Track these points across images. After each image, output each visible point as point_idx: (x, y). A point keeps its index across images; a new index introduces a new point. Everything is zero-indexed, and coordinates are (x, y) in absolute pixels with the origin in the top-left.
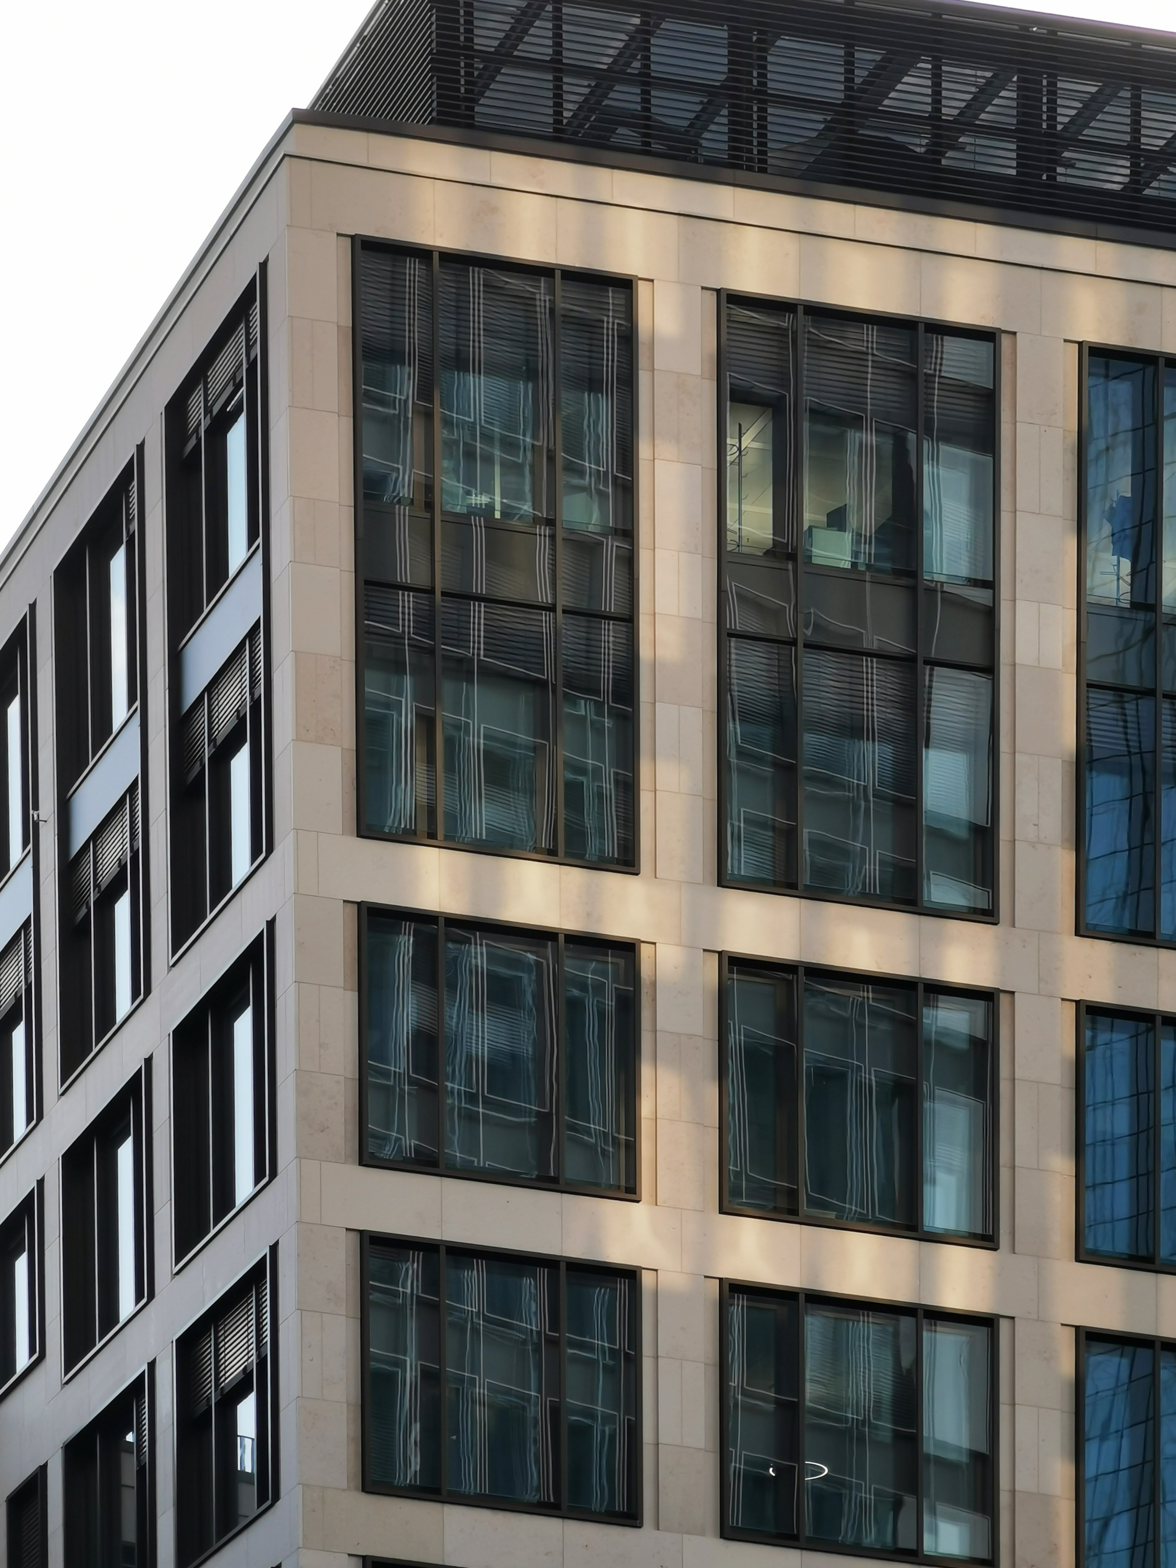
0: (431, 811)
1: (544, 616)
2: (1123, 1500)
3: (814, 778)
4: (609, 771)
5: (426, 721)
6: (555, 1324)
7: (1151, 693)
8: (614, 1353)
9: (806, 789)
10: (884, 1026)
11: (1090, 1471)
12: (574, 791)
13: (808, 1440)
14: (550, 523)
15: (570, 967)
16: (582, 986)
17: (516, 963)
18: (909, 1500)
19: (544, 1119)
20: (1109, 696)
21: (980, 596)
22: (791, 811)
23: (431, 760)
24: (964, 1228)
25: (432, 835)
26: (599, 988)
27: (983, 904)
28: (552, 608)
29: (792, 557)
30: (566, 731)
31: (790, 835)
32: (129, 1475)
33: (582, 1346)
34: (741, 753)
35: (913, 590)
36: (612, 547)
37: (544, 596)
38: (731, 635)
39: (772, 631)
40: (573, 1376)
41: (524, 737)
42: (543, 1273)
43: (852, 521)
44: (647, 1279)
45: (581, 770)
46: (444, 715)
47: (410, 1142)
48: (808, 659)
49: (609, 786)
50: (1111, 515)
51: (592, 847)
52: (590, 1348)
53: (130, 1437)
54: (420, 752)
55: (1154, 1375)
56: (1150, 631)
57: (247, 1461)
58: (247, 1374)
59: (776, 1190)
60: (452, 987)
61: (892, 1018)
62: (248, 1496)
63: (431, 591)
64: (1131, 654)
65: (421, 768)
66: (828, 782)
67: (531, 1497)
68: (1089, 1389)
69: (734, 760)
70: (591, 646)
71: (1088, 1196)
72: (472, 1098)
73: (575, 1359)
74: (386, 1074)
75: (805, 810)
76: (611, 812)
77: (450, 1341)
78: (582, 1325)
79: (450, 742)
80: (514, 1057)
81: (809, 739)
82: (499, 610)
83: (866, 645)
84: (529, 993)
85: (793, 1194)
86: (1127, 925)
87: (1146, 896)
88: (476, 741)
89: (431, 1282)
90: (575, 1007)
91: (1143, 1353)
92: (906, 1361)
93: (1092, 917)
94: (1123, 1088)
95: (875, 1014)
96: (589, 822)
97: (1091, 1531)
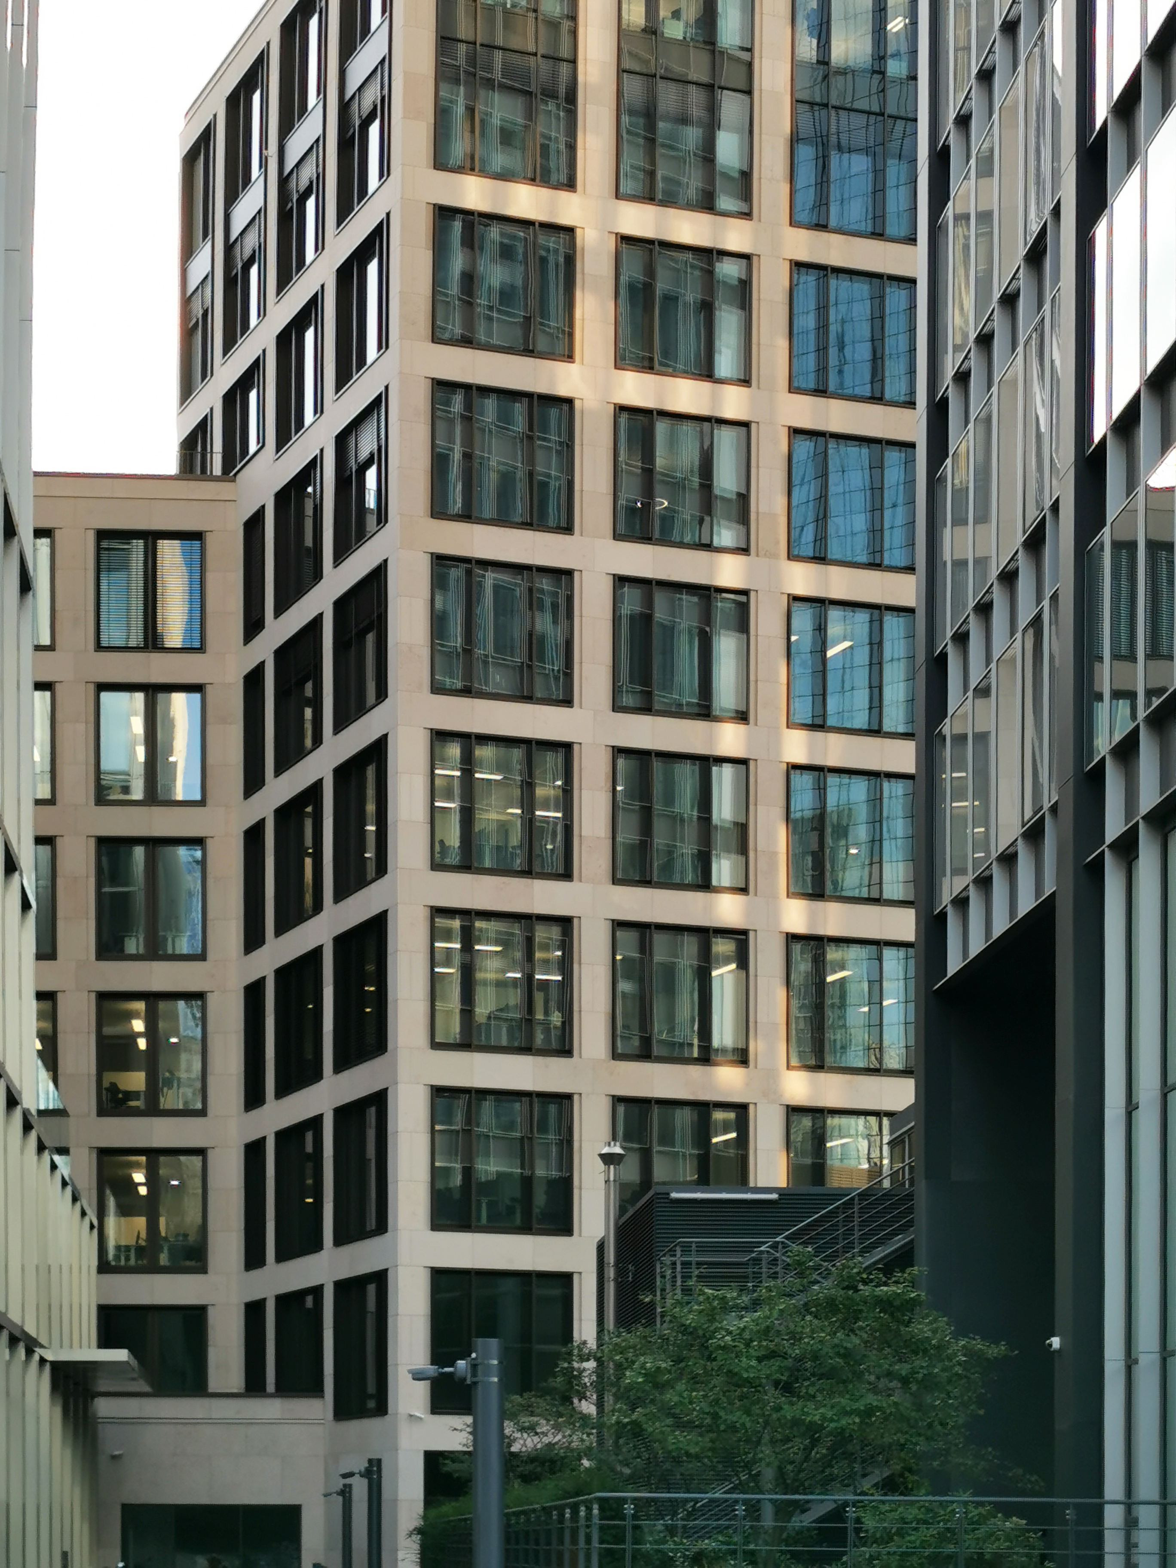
0: (472, 158)
1: (532, 58)
2: (811, 517)
3: (663, 146)
4: (563, 139)
5: (471, 111)
6: (531, 428)
7: (826, 105)
8: (561, 444)
9: (660, 151)
10: (697, 273)
11: (794, 503)
12: (545, 149)
13: (658, 488)
14: (535, 11)
15: (542, 239)
16: (548, 250)
17: (514, 237)
18: (707, 519)
19: (528, 319)
20: (806, 107)
21: (745, 56)
22: (653, 162)
23: (473, 131)
24: (735, 376)
25: (473, 169)
26: (556, 251)
27: (746, 211)
28: (535, 54)
29: (655, 33)
30: (542, 118)
31: (652, 174)
32: (309, 511)
33: (544, 439)
34: (629, 132)
35: (713, 52)
36: (566, 25)
37: (531, 48)
38: (624, 71)
39: (645, 71)
40: (540, 455)
41: (520, 121)
42: (525, 400)
43: (684, 16)
44: (577, 404)
45: (550, 139)
46: (480, 107)
47: (458, 331)
48: (661, 85)
49: (562, 147)
50: (808, 17)
51: (554, 177)
52: (549, 440)
53: (310, 490)
54: (467, 126)
55: (826, 452)
56: (826, 77)
57: (371, 501)
58: (372, 455)
59: (643, 358)
60: (482, 249)
61: (702, 269)
62: (371, 521)
63: (475, 43)
64: (817, 88)
65: (467, 135)
66: (671, 147)
67: (518, 519)
68: (795, 460)
69: (625, 135)
70: (555, 75)
71: (795, 360)
72: (491, 308)
73: (541, 446)
74: (446, 295)
75: (660, 161)
76: (563, 159)
77: (477, 435)
78: (545, 428)
79: (482, 121)
80: (513, 287)
81: (661, 125)
82: (508, 54)
83: (690, 78)
84: (521, 250)
85: (651, 359)
86: (814, 221)
87: (824, 208)
88: (496, 121)
89: (468, 406)
90: (543, 261)
91: (821, 440)
92: (706, 444)
93: (798, 217)
94: (812, 306)
95: (693, 267)
96: (552, 165)
97: (795, 534)
